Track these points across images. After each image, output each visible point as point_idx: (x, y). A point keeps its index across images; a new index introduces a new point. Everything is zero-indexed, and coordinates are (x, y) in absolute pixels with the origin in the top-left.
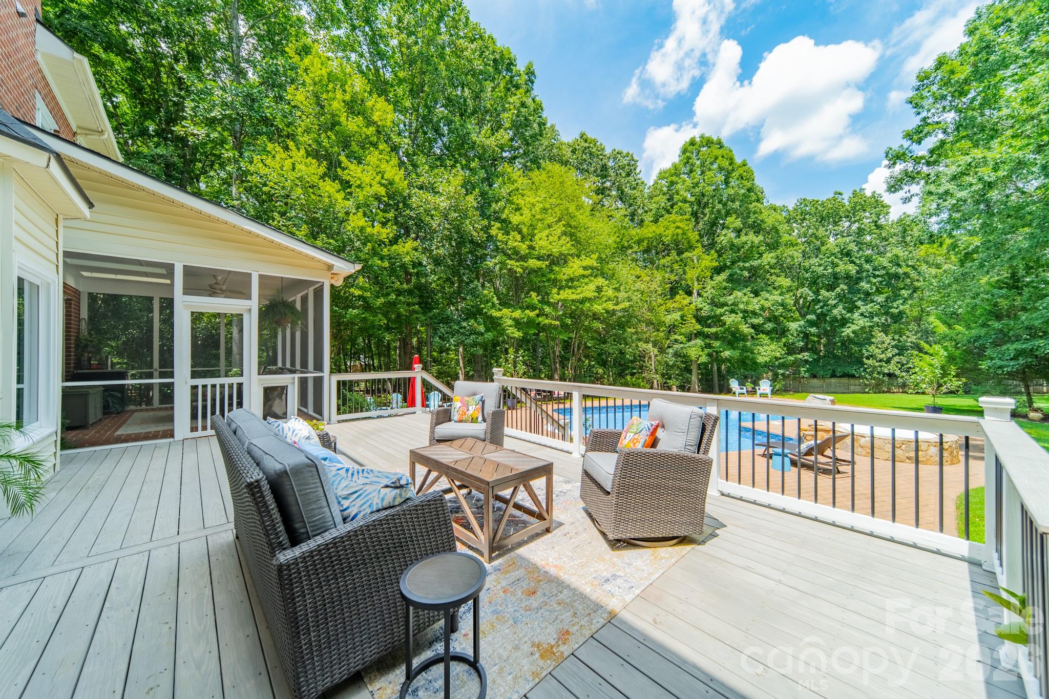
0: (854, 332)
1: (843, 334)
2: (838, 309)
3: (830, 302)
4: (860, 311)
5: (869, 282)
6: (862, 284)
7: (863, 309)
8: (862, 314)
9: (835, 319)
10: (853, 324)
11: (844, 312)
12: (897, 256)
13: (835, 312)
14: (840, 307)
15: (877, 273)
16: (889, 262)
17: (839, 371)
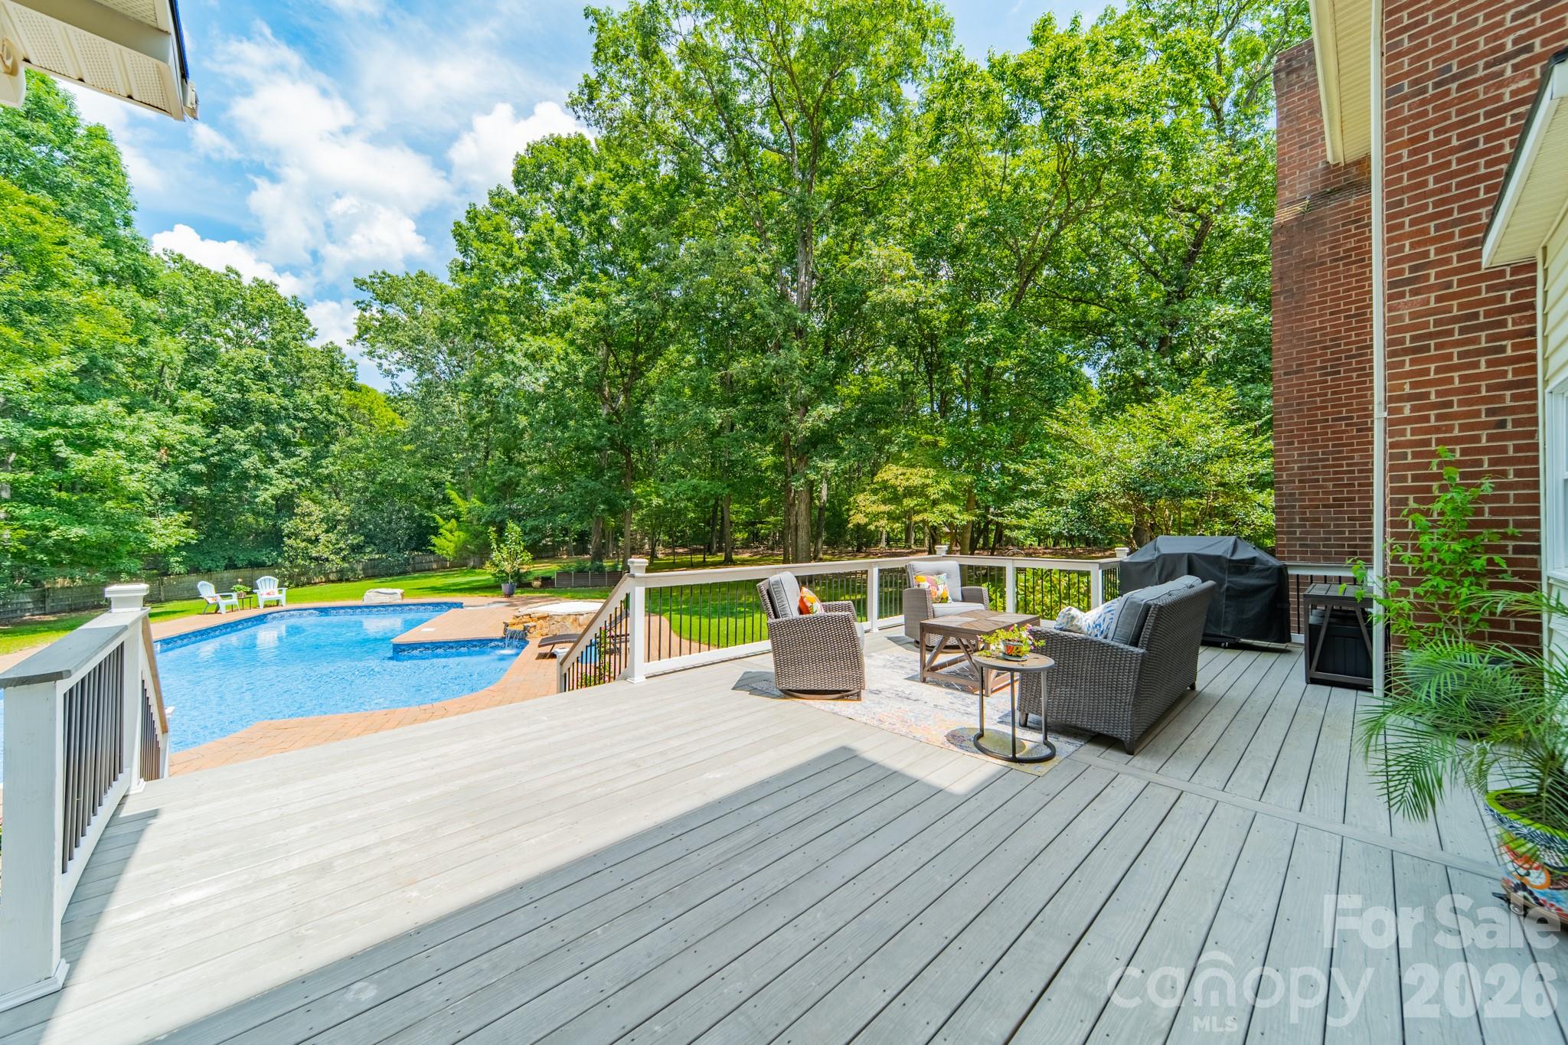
0: (273, 498)
1: (257, 500)
2: (251, 459)
3: (237, 446)
4: (278, 466)
5: (289, 425)
6: (282, 426)
7: (283, 464)
8: (280, 472)
9: (245, 476)
10: (271, 485)
11: (259, 465)
12: (327, 397)
13: (246, 463)
14: (255, 458)
15: (301, 415)
16: (318, 403)
17: (241, 558)
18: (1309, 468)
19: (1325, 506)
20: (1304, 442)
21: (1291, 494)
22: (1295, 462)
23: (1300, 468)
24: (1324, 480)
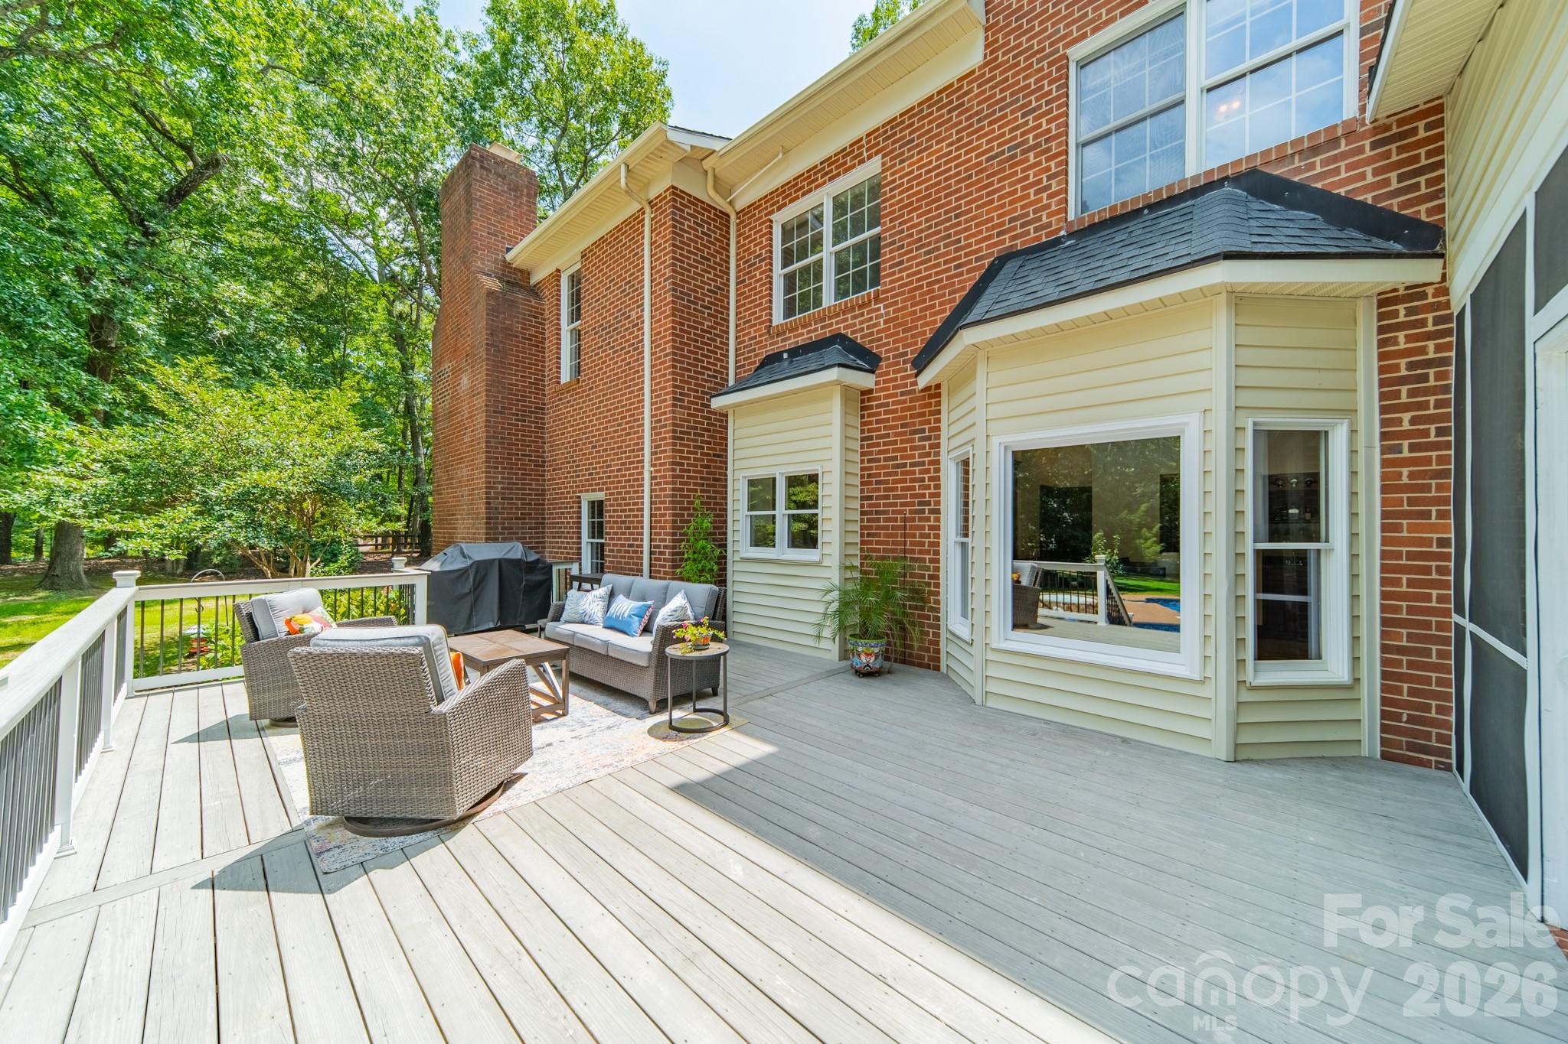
18: (508, 489)
19: (516, 519)
20: (505, 468)
21: (497, 508)
22: (499, 483)
23: (502, 488)
24: (516, 499)
